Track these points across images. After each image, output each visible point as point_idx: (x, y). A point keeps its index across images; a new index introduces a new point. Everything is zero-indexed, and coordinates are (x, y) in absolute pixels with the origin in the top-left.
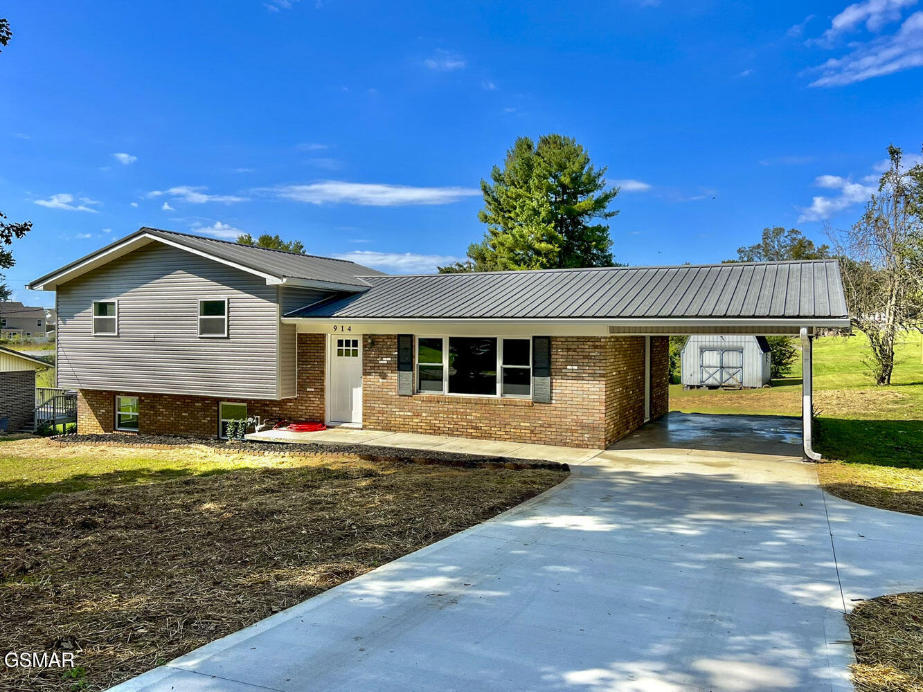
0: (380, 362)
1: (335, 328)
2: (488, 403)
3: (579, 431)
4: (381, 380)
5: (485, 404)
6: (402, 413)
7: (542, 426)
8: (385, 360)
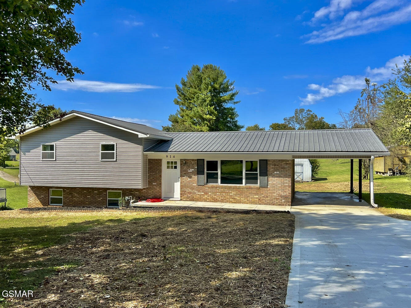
0: (189, 171)
1: (167, 156)
2: (239, 188)
3: (280, 199)
4: (189, 179)
5: (238, 189)
6: (199, 193)
7: (264, 197)
8: (191, 170)
